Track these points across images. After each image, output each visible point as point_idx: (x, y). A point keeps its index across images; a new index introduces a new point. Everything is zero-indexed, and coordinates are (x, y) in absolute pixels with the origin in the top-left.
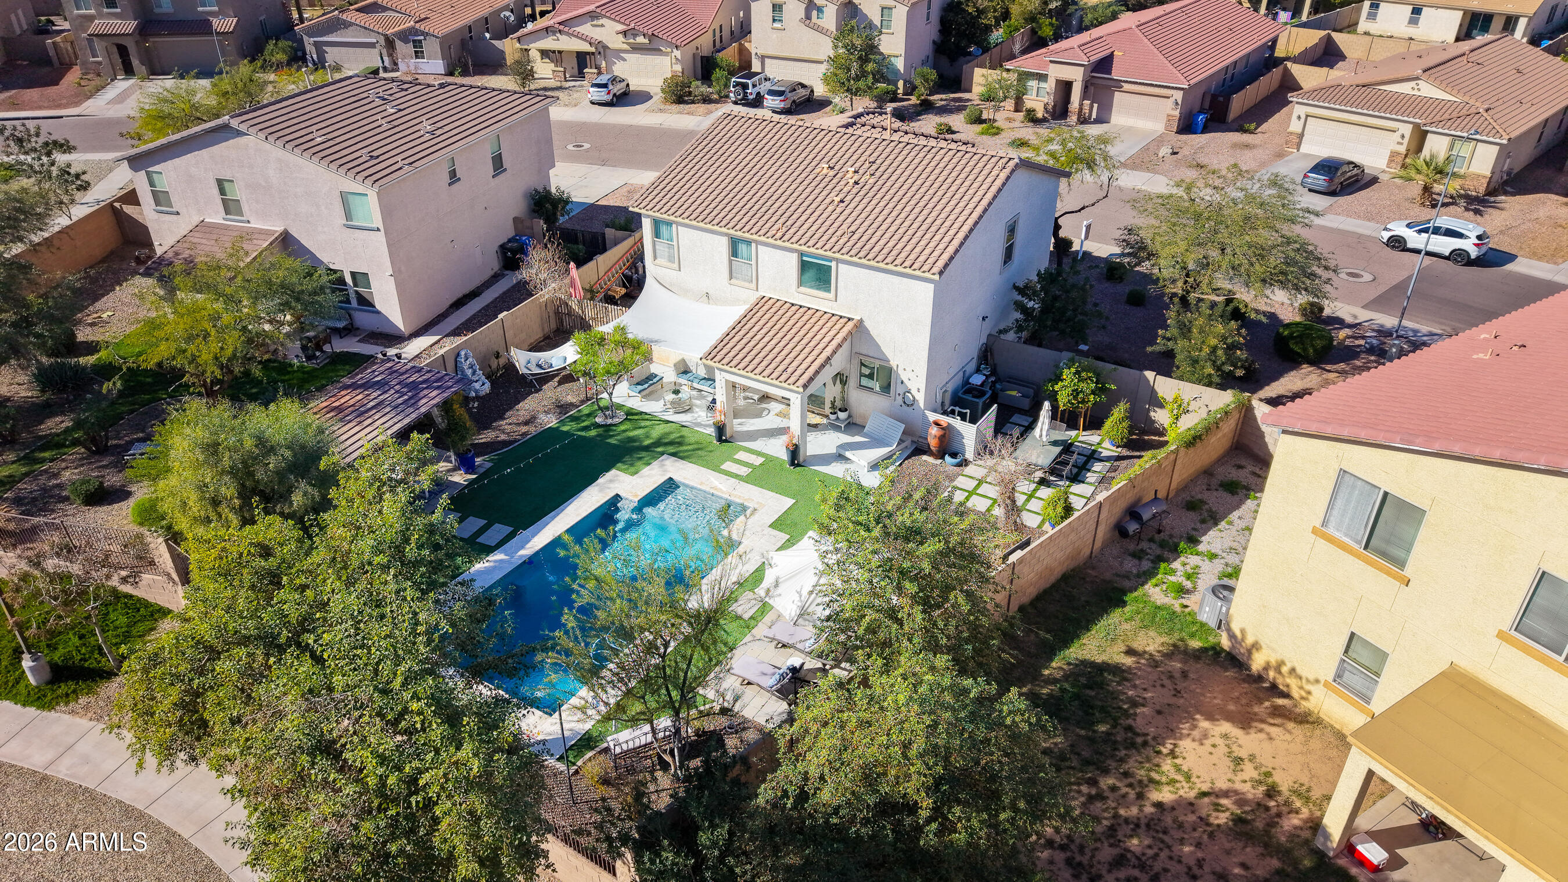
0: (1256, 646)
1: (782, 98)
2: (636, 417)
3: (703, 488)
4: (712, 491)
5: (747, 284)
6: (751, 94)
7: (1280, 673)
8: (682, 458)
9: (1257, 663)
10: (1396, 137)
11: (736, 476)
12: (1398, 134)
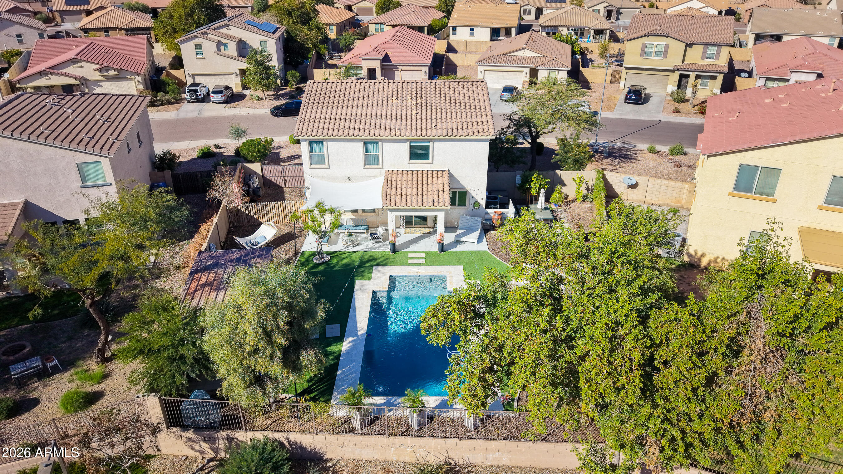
0: (703, 255)
1: (222, 94)
2: (335, 254)
3: (412, 274)
4: (418, 274)
5: (376, 166)
6: (200, 95)
7: (717, 262)
8: (385, 265)
9: (704, 262)
10: (524, 74)
11: (422, 264)
12: (524, 73)
